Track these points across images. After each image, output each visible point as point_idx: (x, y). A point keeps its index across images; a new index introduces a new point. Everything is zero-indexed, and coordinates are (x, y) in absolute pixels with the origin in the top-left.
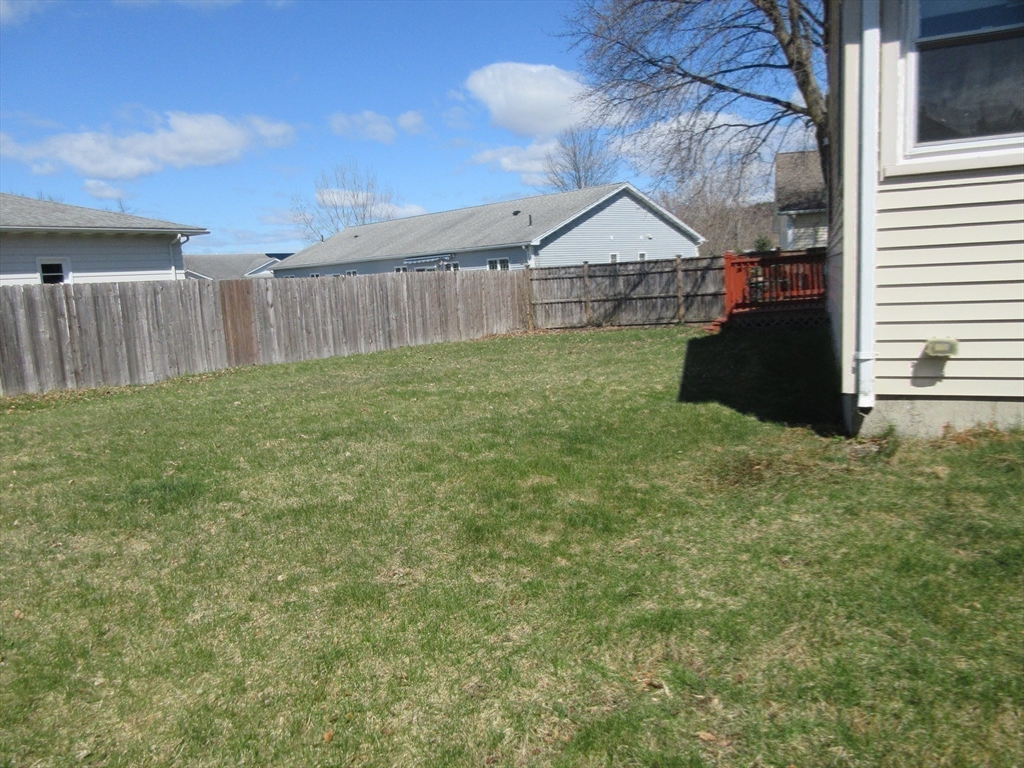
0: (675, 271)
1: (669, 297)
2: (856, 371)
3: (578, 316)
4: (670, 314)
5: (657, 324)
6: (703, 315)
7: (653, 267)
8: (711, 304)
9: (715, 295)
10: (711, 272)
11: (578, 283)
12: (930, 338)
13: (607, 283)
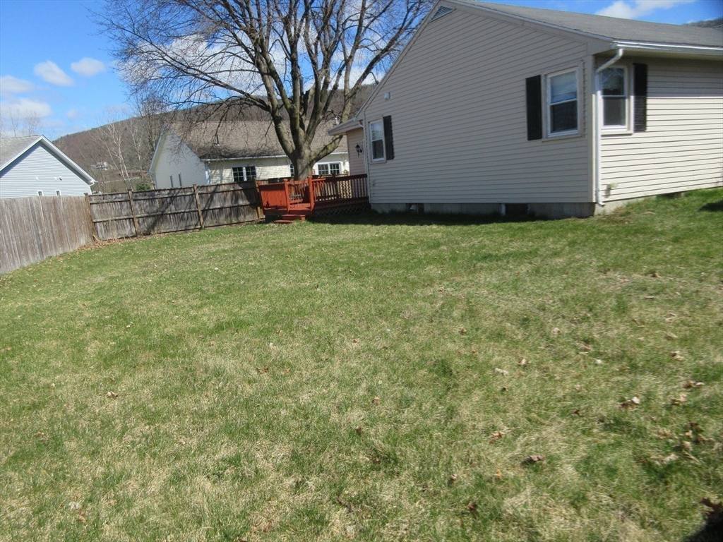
0: (193, 195)
1: (192, 211)
2: (596, 195)
3: (128, 229)
4: (194, 222)
5: (186, 230)
6: (215, 222)
7: (179, 192)
8: (220, 214)
9: (221, 209)
10: (217, 194)
11: (125, 205)
12: (609, 183)
13: (148, 204)
